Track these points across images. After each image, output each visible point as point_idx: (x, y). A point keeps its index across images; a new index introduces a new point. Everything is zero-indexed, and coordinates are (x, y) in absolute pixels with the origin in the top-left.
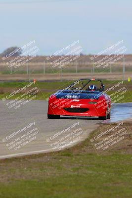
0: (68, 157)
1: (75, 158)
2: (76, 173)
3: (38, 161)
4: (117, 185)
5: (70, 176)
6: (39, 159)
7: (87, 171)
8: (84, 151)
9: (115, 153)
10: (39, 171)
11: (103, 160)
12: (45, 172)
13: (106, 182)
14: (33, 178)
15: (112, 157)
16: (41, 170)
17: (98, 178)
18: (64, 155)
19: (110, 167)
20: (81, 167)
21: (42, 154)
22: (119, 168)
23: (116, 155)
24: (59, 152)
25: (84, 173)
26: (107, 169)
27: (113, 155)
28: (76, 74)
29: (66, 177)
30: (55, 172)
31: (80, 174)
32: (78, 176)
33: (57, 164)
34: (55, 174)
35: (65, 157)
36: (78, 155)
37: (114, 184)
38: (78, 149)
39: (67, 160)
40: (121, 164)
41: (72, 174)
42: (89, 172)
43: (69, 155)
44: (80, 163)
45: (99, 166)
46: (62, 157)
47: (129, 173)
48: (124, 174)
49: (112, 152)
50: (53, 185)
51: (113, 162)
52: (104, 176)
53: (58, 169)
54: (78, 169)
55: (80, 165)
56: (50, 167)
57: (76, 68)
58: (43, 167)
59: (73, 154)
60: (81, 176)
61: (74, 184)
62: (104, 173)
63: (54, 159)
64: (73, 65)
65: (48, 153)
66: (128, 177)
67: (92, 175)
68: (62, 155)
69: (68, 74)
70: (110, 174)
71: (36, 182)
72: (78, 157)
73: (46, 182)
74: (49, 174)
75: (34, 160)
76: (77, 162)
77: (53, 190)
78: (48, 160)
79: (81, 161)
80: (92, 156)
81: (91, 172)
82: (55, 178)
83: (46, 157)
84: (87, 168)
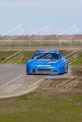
0: (25, 100)
1: (30, 101)
2: (30, 110)
3: (6, 103)
4: (56, 118)
5: (26, 112)
6: (6, 101)
7: (37, 109)
8: (35, 96)
9: (55, 98)
10: (6, 109)
11: (48, 102)
12: (10, 109)
13: (49, 116)
14: (3, 113)
15: (53, 100)
16: (8, 108)
17: (44, 113)
18: (23, 99)
19: (51, 106)
20: (33, 107)
21: (8, 98)
22: (57, 107)
23: (55, 99)
24: (19, 97)
25: (35, 110)
26: (50, 108)
27: (54, 99)
28: (30, 47)
29: (24, 113)
30: (16, 110)
31: (33, 111)
32: (31, 112)
33: (18, 105)
34: (16, 111)
35: (23, 100)
36: (31, 99)
37: (54, 117)
38: (31, 95)
39: (24, 102)
40: (59, 105)
41: (28, 111)
42: (38, 109)
43: (25, 99)
44: (33, 104)
45: (45, 106)
46: (21, 100)
47: (64, 110)
48: (60, 111)
49: (53, 97)
50: (15, 118)
51: (53, 103)
52: (48, 112)
53: (18, 108)
54: (31, 108)
55: (32, 105)
56: (14, 107)
57: (30, 43)
58: (9, 106)
59: (28, 98)
60: (33, 112)
61: (29, 117)
62: (48, 110)
63: (16, 102)
64: (28, 42)
65: (12, 98)
66: (63, 113)
67: (40, 112)
68: (21, 99)
69: (25, 47)
70: (51, 111)
71: (4, 116)
72: (31, 100)
73: (11, 116)
74: (12, 111)
75: (3, 102)
76: (30, 103)
77: (15, 121)
78: (12, 102)
79: (33, 103)
80: (40, 100)
81: (40, 110)
82: (16, 113)
83: (11, 100)
84: (37, 107)
